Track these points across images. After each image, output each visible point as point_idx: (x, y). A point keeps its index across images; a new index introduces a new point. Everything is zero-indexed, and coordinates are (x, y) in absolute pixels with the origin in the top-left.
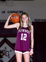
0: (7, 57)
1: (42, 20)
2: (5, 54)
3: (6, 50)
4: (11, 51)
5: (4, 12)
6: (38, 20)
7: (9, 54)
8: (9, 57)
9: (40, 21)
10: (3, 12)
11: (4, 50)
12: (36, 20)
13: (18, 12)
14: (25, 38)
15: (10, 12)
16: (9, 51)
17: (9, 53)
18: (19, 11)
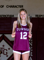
1: (43, 16)
2: (3, 52)
3: (4, 48)
4: (9, 49)
5: (3, 6)
6: (39, 15)
7: (7, 53)
8: (7, 56)
9: (42, 17)
10: (1, 7)
11: (2, 48)
12: (37, 15)
14: (25, 37)
15: (9, 6)
17: (7, 51)
18: (19, 6)
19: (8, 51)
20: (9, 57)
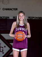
0: (2, 53)
1: (35, 18)
4: (5, 47)
6: (32, 17)
7: (3, 50)
8: (3, 53)
9: (34, 19)
12: (30, 17)
13: (12, 9)
15: (5, 9)
16: (3, 47)
18: (14, 9)
19: (4, 49)
20: (5, 54)
